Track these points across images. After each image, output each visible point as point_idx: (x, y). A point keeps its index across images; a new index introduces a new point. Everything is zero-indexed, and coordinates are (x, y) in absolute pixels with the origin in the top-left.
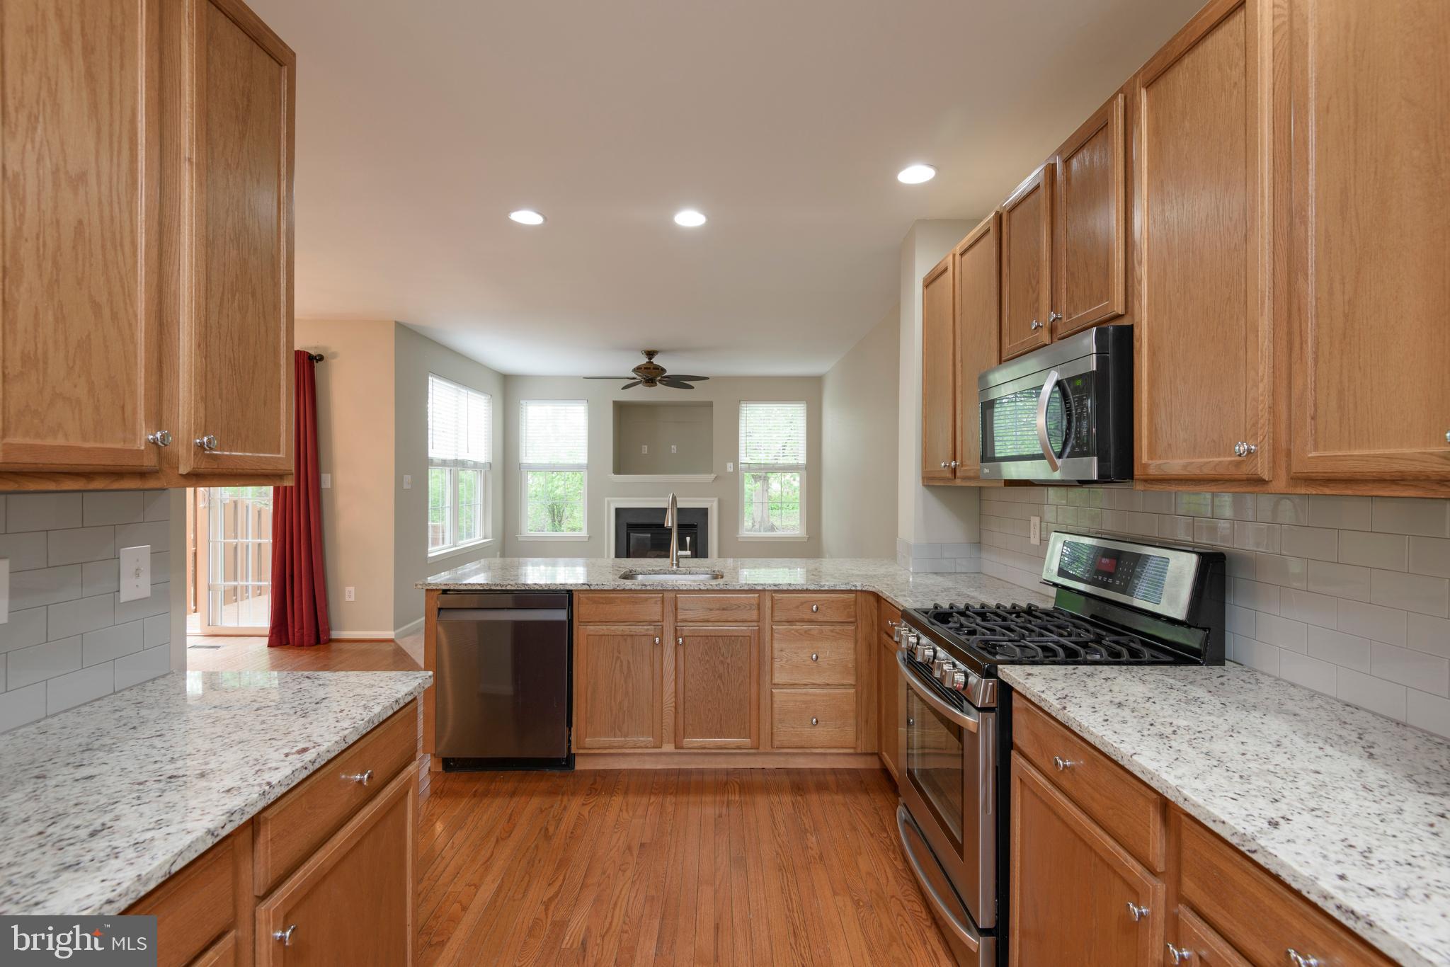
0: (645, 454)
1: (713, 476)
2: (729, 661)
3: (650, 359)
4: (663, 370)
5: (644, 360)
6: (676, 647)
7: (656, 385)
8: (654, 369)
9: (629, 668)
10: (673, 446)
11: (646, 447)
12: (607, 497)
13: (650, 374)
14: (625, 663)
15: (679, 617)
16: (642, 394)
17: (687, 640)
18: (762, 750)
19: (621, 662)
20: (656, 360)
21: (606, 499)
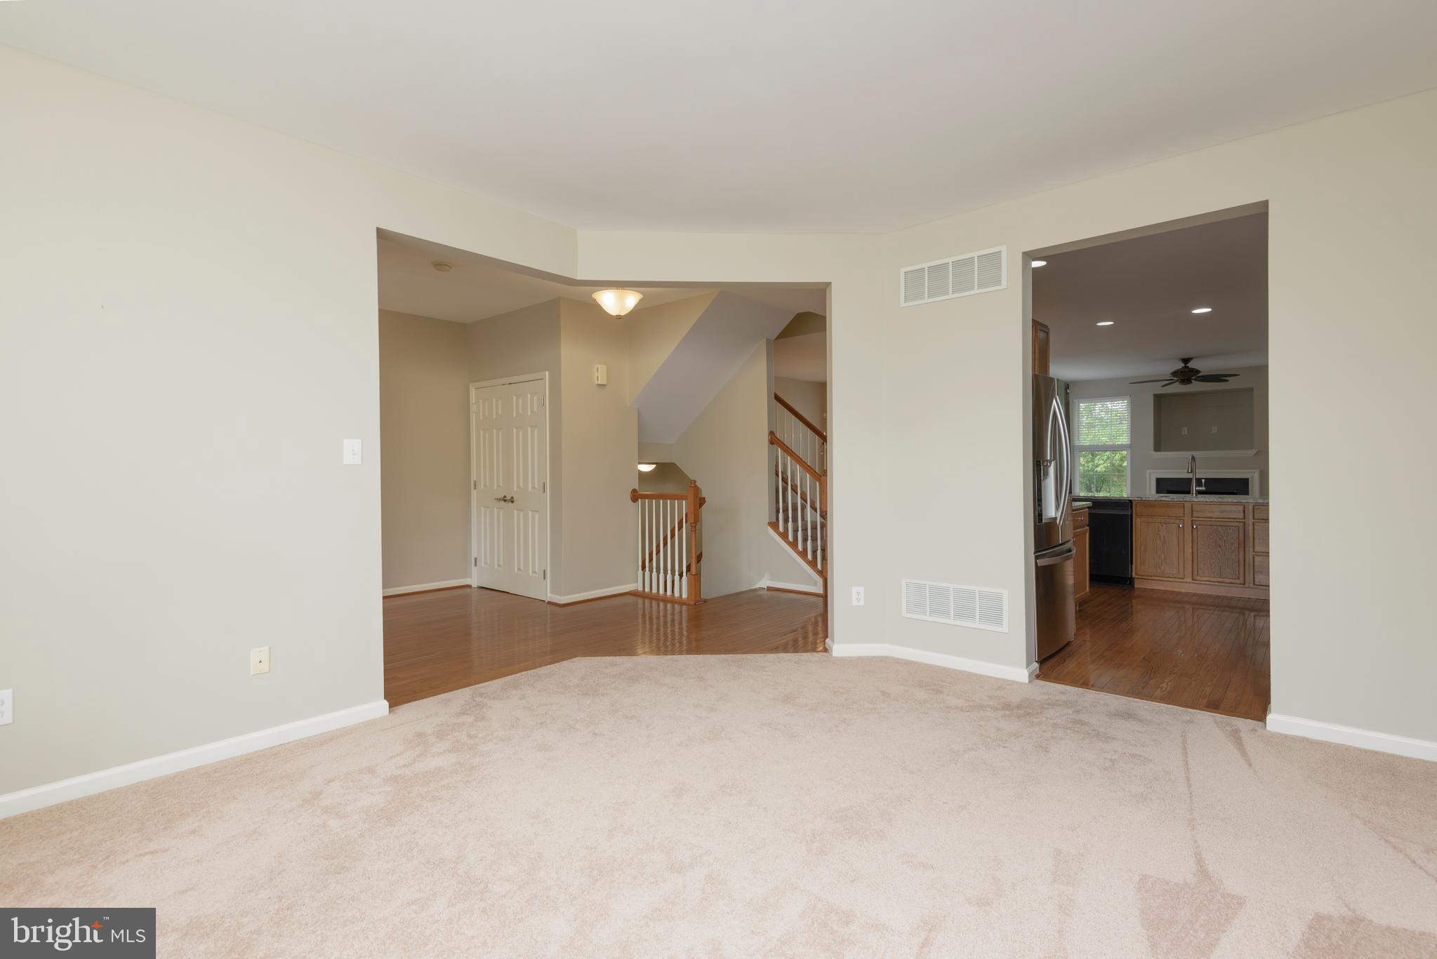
0: (1185, 435)
1: (1254, 451)
2: (1225, 538)
3: (1186, 364)
4: (1198, 372)
5: (1181, 365)
6: (1192, 530)
7: (1191, 382)
8: (1189, 371)
9: (1165, 539)
10: (1213, 428)
11: (1186, 429)
12: (1148, 469)
13: (1186, 375)
14: (1162, 537)
15: (1194, 515)
16: (1177, 388)
17: (1199, 527)
18: (1246, 585)
19: (1160, 536)
20: (1191, 365)
21: (1148, 471)
